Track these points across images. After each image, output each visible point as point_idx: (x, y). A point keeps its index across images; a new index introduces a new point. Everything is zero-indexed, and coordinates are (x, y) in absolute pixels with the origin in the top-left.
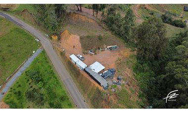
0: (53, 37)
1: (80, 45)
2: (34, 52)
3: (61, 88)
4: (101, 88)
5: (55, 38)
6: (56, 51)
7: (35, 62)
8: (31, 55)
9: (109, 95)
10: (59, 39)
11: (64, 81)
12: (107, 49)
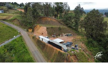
0: (29, 30)
1: (47, 32)
2: (15, 36)
3: (30, 56)
4: (62, 52)
5: (30, 30)
6: (30, 37)
7: (13, 41)
8: (12, 38)
9: (69, 55)
10: (33, 31)
11: (32, 52)
12: (65, 35)
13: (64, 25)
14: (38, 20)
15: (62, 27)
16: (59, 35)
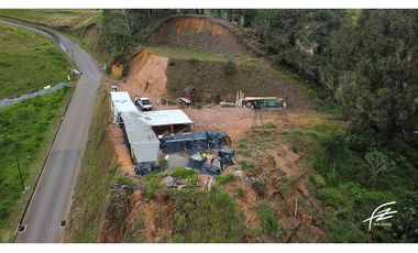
0: (114, 68)
2: (48, 87)
5: (117, 71)
10: (125, 73)
12: (244, 103)
13: (260, 56)
14: (158, 30)
15: (242, 60)
16: (218, 100)
